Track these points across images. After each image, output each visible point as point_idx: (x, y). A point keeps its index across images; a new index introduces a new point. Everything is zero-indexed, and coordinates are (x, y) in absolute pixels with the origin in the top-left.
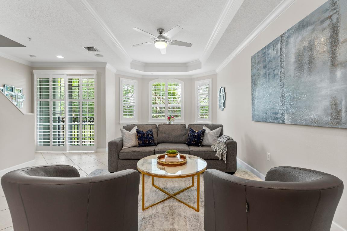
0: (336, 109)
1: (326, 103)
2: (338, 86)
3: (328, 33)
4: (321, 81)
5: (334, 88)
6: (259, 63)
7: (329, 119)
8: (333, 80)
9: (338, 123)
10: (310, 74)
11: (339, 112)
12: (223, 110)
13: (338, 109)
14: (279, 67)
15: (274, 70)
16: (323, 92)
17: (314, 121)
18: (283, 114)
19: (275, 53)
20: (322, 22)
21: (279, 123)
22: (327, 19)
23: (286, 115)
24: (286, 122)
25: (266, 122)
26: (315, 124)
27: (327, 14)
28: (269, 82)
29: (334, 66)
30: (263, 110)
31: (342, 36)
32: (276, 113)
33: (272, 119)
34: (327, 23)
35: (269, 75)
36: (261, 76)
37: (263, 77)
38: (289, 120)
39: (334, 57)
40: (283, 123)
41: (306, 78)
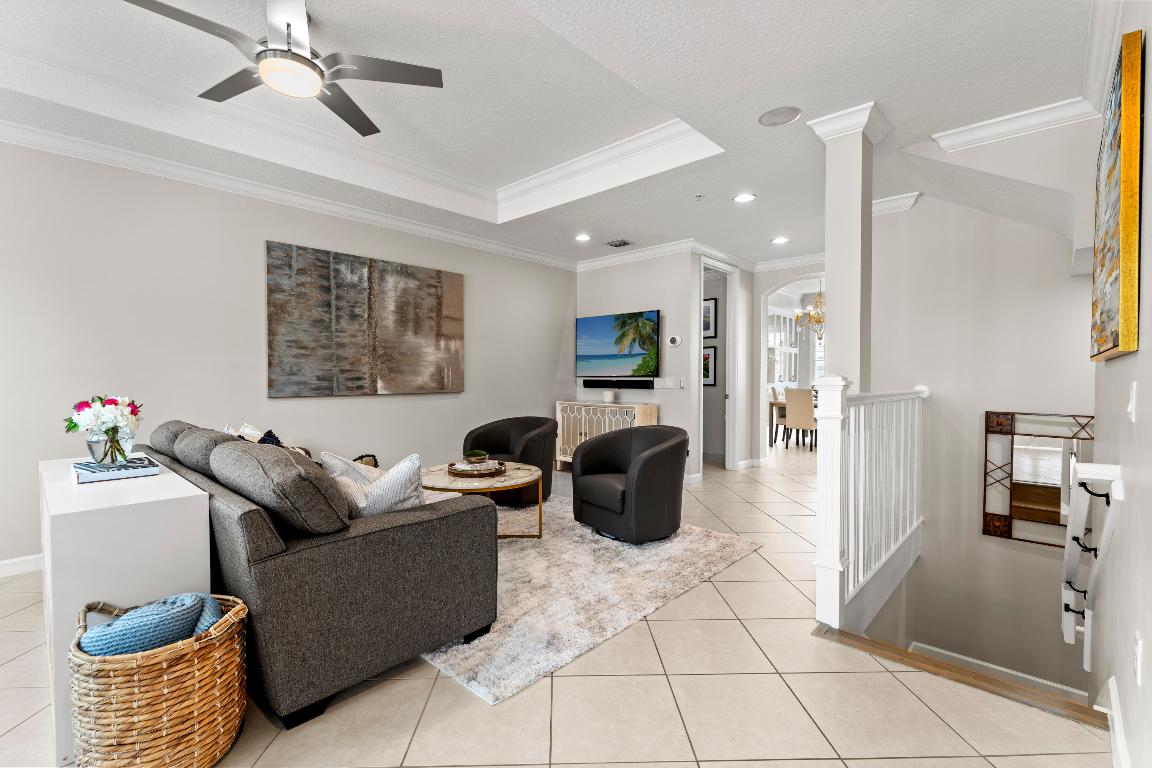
0: (440, 375)
1: (432, 369)
2: (442, 355)
3: (433, 302)
4: (427, 346)
5: (439, 356)
7: (434, 385)
8: (438, 348)
9: (442, 389)
10: (415, 334)
11: (443, 378)
13: (442, 375)
14: (366, 306)
15: (352, 307)
16: (430, 358)
17: (421, 388)
18: (374, 382)
19: (355, 278)
20: (429, 286)
21: (365, 394)
22: (433, 286)
23: (379, 381)
24: (379, 392)
26: (422, 391)
27: (433, 282)
28: (338, 322)
29: (439, 335)
30: (320, 373)
31: (445, 312)
32: (359, 379)
33: (348, 389)
34: (433, 290)
35: (338, 309)
36: (311, 303)
37: (319, 306)
38: (385, 388)
39: (439, 327)
40: (374, 393)
41: (410, 338)
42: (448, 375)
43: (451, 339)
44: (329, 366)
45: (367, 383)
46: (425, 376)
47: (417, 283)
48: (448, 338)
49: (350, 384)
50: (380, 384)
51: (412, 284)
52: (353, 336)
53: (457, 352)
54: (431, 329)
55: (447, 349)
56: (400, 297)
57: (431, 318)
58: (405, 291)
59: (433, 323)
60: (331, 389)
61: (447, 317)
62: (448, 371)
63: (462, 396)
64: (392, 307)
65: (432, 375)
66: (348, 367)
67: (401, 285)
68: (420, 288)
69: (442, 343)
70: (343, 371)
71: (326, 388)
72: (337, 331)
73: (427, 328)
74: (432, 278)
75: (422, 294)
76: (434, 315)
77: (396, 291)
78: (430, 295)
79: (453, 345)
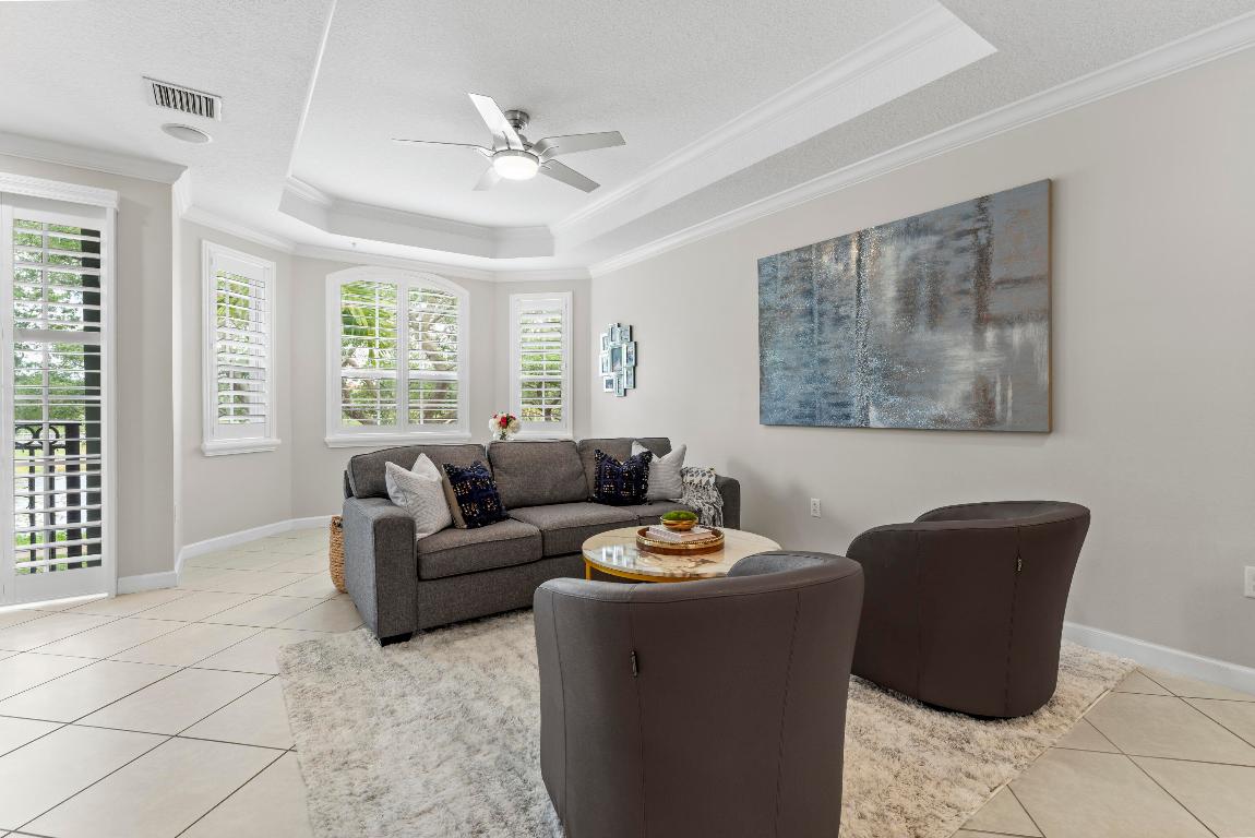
0: (985, 396)
1: (965, 386)
2: (987, 358)
3: (970, 260)
4: (956, 345)
5: (982, 360)
6: (787, 279)
7: (970, 415)
8: (979, 345)
9: (990, 423)
10: (932, 328)
11: (991, 403)
12: (625, 394)
13: (990, 396)
14: (854, 303)
15: (838, 307)
16: (961, 367)
17: (941, 420)
18: (865, 409)
19: (841, 267)
20: (960, 235)
21: (852, 426)
22: (968, 232)
23: (872, 408)
24: (871, 425)
25: (810, 425)
26: (945, 426)
27: (968, 225)
28: (821, 331)
29: (982, 320)
30: (803, 398)
31: (996, 273)
32: (844, 405)
33: (831, 417)
34: (968, 241)
35: (821, 315)
36: (793, 315)
37: (802, 317)
38: (881, 419)
39: (981, 305)
40: (864, 426)
41: (922, 335)
42: (1005, 398)
43: (1011, 324)
44: (810, 388)
45: (855, 410)
46: (952, 399)
47: (934, 239)
48: (1003, 322)
49: (834, 411)
50: (873, 414)
51: (925, 244)
52: (838, 347)
53: (1028, 349)
54: (965, 311)
55: (1003, 345)
56: (905, 272)
57: (965, 292)
58: (914, 259)
59: (969, 301)
60: (812, 416)
61: (1001, 282)
62: (1004, 389)
63: (1050, 442)
64: (891, 292)
65: (966, 398)
66: (832, 389)
67: (908, 252)
68: (940, 245)
69: (990, 335)
70: (826, 395)
71: (807, 418)
72: (820, 343)
73: (956, 312)
74: (967, 217)
75: (946, 253)
76: (970, 285)
77: (897, 266)
78: (963, 250)
79: (1016, 335)
